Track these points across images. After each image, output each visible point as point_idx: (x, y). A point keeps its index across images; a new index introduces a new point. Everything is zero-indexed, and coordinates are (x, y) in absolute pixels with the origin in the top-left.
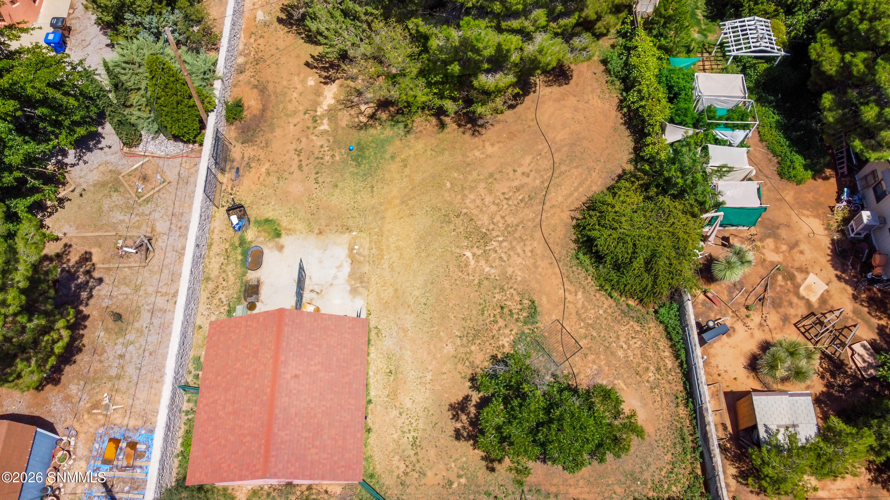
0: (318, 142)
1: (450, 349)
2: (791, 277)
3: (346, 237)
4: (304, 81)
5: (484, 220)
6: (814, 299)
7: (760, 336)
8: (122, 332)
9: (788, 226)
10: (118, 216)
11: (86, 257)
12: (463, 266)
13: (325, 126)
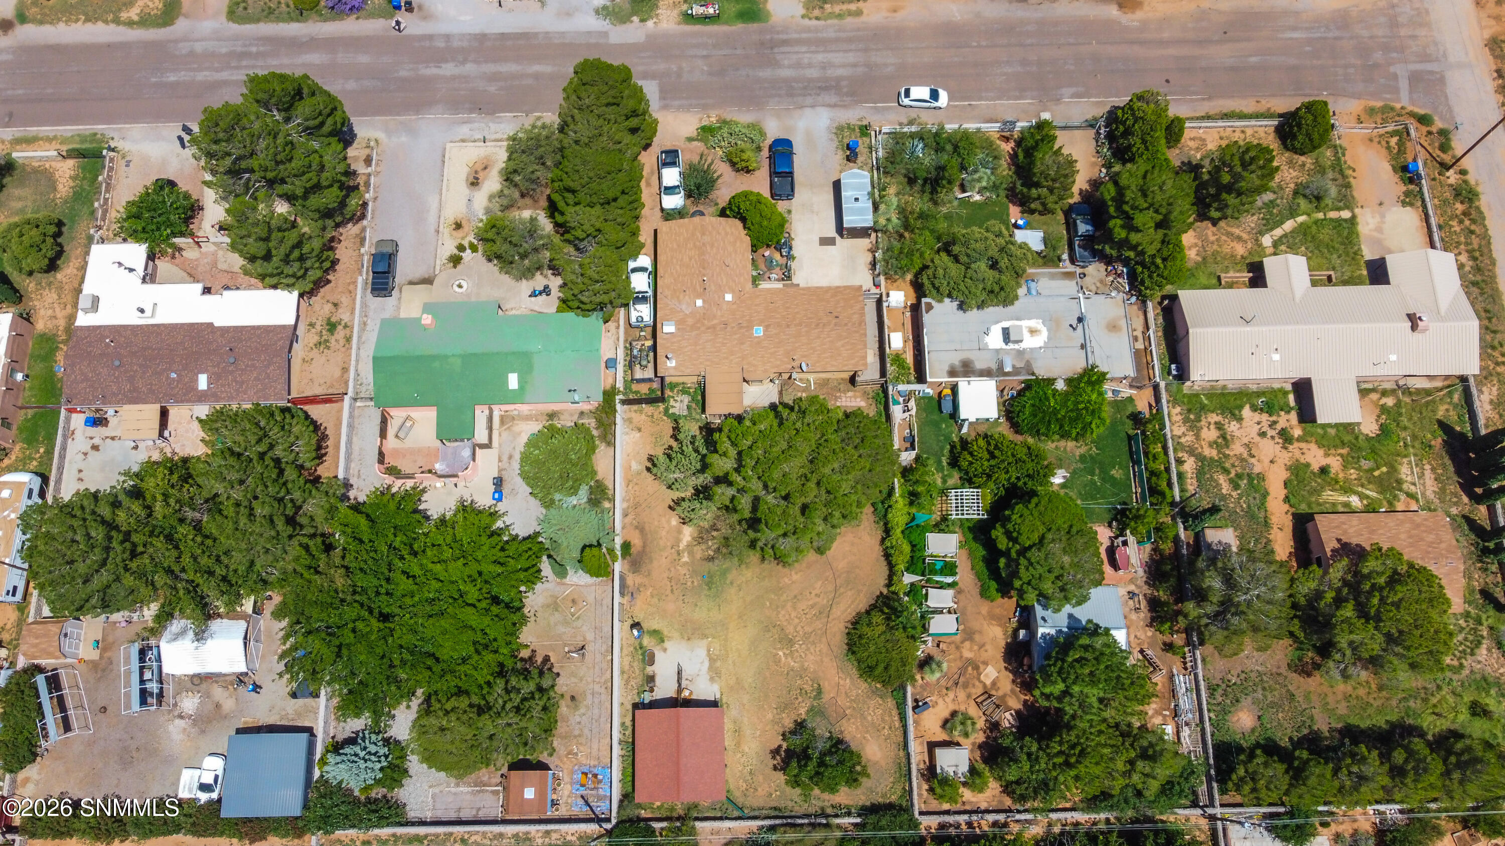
0: (683, 571)
1: (770, 716)
2: (976, 668)
3: (705, 642)
4: (669, 522)
5: (790, 629)
6: (988, 682)
7: (952, 707)
8: (576, 708)
9: (980, 632)
10: (561, 629)
11: (547, 659)
12: (777, 662)
13: (685, 558)
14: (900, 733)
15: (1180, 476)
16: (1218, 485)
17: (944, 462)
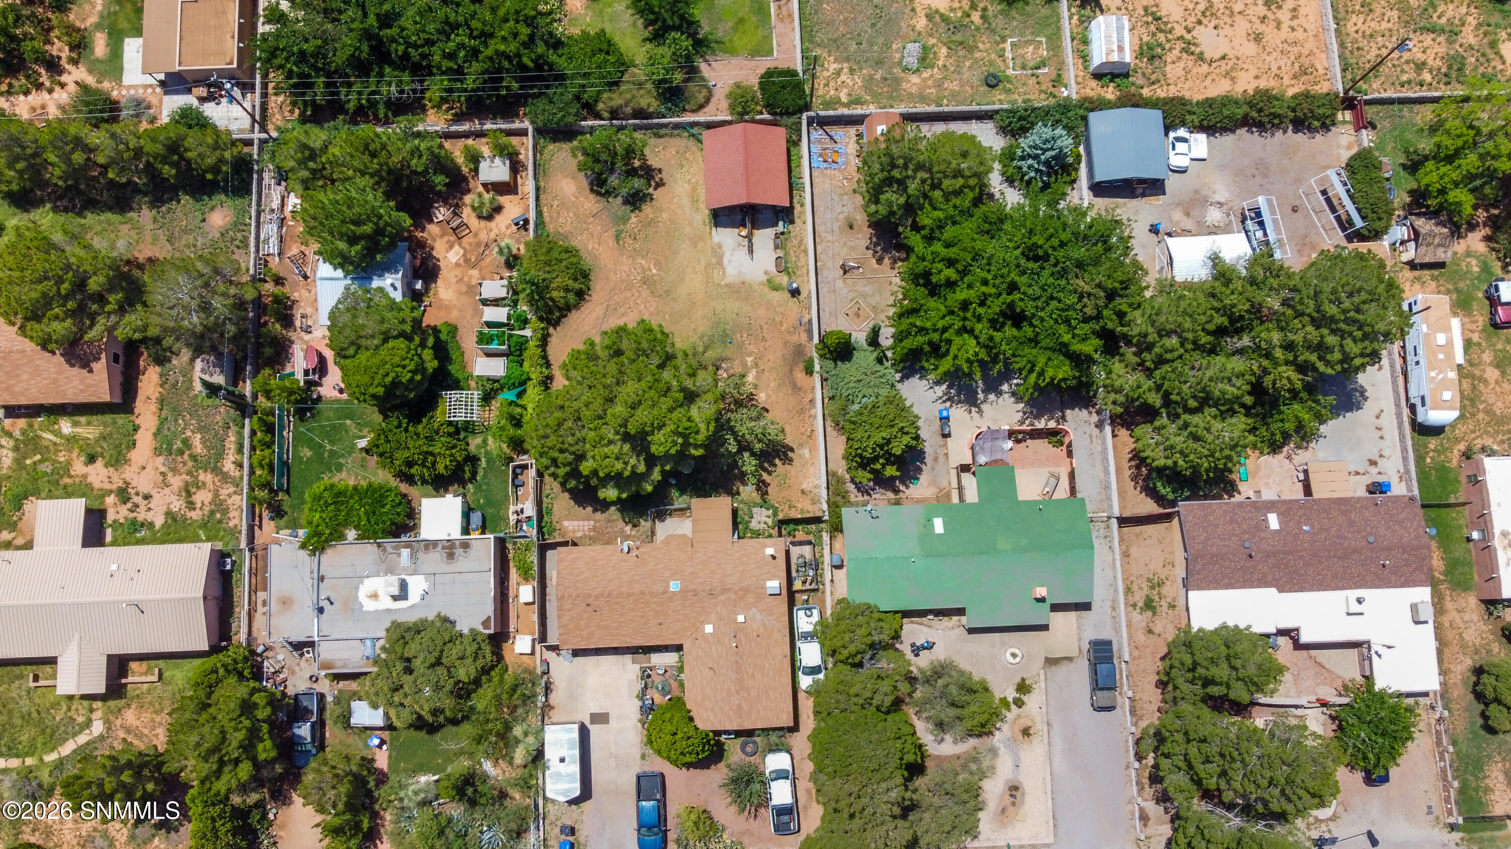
0: (752, 348)
1: (665, 215)
2: (467, 261)
3: (728, 280)
4: (768, 397)
5: (645, 293)
6: (457, 247)
7: (492, 224)
8: (847, 218)
9: (460, 293)
10: (868, 289)
11: (880, 261)
12: (658, 264)
13: (749, 360)
14: (543, 201)
15: (240, 450)
16: (203, 442)
17: (483, 463)
